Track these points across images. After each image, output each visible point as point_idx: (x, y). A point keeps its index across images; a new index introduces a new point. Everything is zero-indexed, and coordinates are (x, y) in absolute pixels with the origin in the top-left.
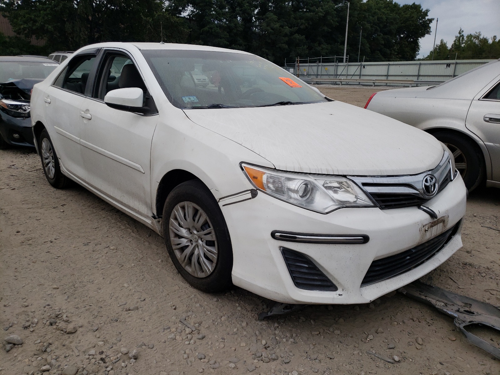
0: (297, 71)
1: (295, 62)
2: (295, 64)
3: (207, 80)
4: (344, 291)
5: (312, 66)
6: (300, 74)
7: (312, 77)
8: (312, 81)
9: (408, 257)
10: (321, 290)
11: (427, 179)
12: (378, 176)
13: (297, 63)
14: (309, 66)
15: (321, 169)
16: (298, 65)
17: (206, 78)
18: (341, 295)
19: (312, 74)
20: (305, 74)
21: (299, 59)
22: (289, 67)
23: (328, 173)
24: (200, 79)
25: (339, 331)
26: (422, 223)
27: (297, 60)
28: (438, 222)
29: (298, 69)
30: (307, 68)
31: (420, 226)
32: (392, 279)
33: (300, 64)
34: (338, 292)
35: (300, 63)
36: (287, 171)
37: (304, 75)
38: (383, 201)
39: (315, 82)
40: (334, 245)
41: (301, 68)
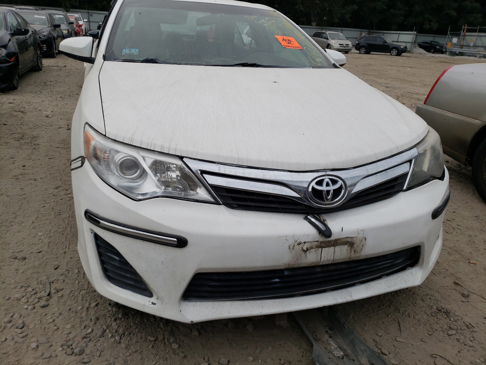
0: (462, 42)
1: (461, 31)
2: (461, 33)
3: (350, 46)
4: (159, 299)
5: (481, 36)
6: (465, 44)
7: (479, 49)
8: (478, 54)
9: (277, 280)
10: (134, 291)
11: (323, 180)
12: (233, 165)
13: (463, 31)
14: (478, 36)
15: (155, 144)
16: (463, 34)
17: (350, 43)
18: (155, 304)
19: (481, 45)
20: (472, 45)
21: (466, 27)
22: (453, 37)
23: (161, 150)
24: (342, 45)
25: (177, 346)
26: (296, 239)
27: (464, 29)
28: (336, 243)
29: (463, 39)
30: (474, 38)
31: (291, 242)
32: (246, 303)
33: (467, 34)
34: (153, 300)
35: (467, 31)
36: (117, 141)
37: (469, 46)
38: (234, 199)
39: (482, 56)
40: (142, 241)
41: (467, 38)
